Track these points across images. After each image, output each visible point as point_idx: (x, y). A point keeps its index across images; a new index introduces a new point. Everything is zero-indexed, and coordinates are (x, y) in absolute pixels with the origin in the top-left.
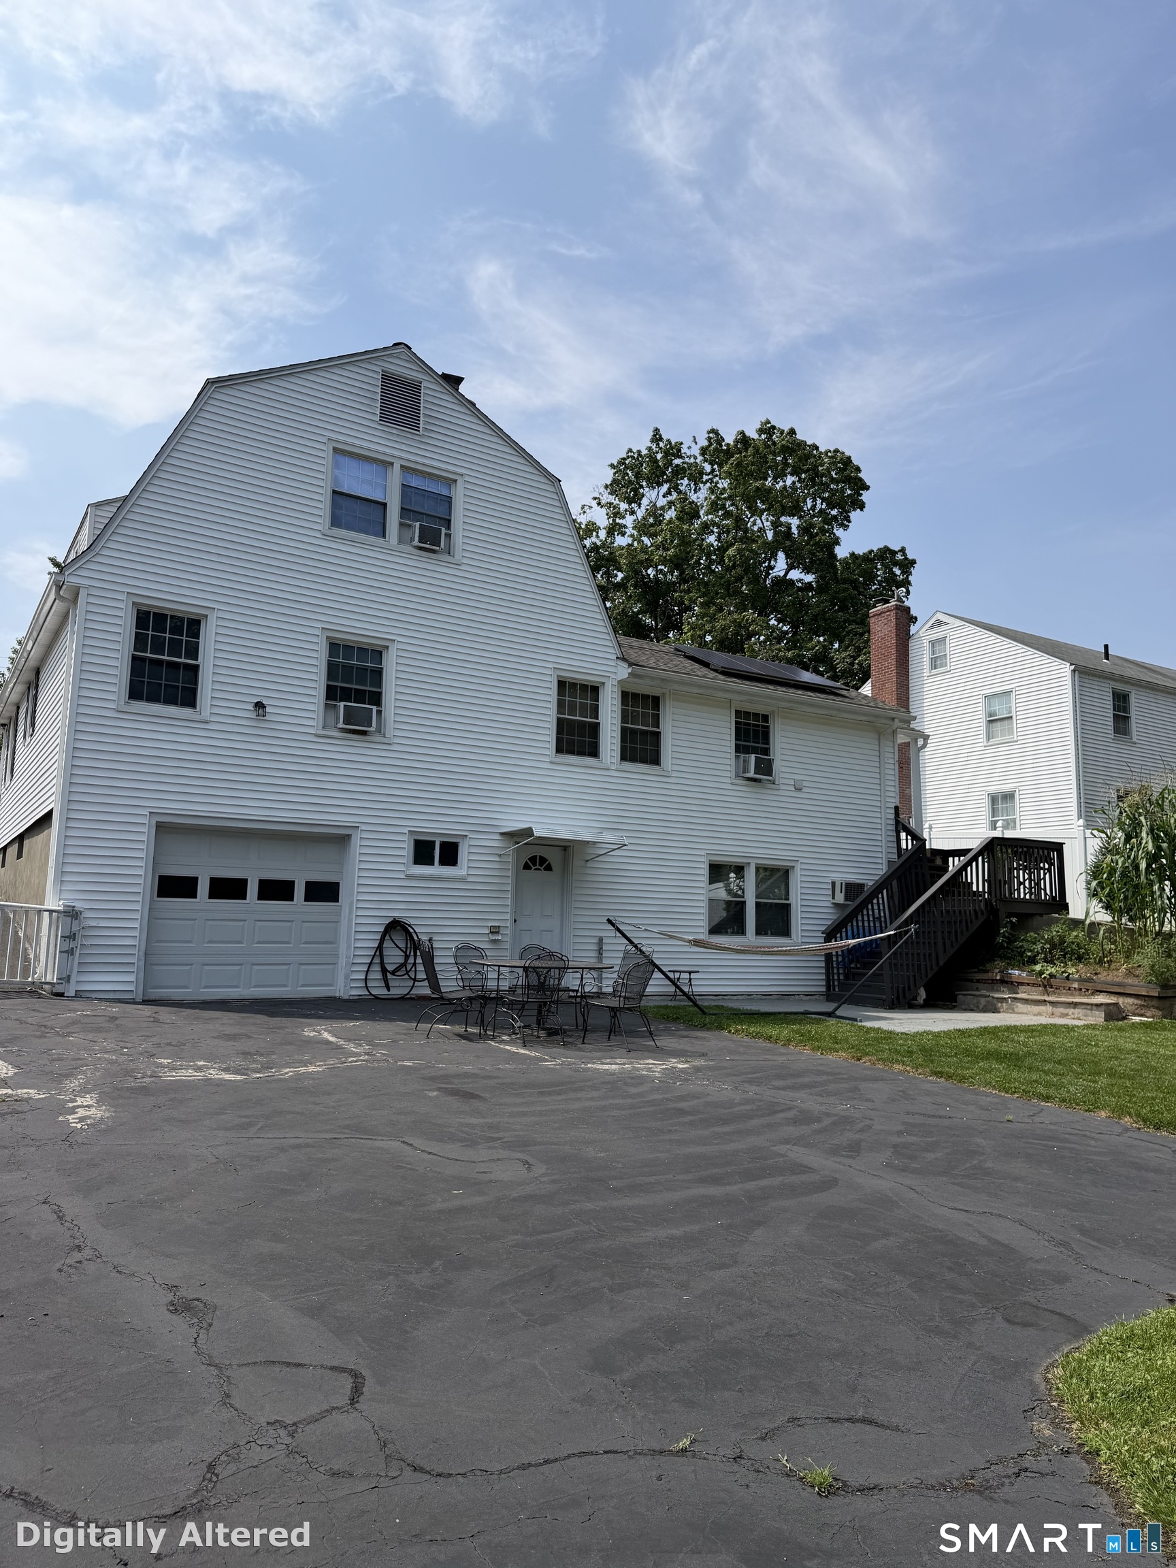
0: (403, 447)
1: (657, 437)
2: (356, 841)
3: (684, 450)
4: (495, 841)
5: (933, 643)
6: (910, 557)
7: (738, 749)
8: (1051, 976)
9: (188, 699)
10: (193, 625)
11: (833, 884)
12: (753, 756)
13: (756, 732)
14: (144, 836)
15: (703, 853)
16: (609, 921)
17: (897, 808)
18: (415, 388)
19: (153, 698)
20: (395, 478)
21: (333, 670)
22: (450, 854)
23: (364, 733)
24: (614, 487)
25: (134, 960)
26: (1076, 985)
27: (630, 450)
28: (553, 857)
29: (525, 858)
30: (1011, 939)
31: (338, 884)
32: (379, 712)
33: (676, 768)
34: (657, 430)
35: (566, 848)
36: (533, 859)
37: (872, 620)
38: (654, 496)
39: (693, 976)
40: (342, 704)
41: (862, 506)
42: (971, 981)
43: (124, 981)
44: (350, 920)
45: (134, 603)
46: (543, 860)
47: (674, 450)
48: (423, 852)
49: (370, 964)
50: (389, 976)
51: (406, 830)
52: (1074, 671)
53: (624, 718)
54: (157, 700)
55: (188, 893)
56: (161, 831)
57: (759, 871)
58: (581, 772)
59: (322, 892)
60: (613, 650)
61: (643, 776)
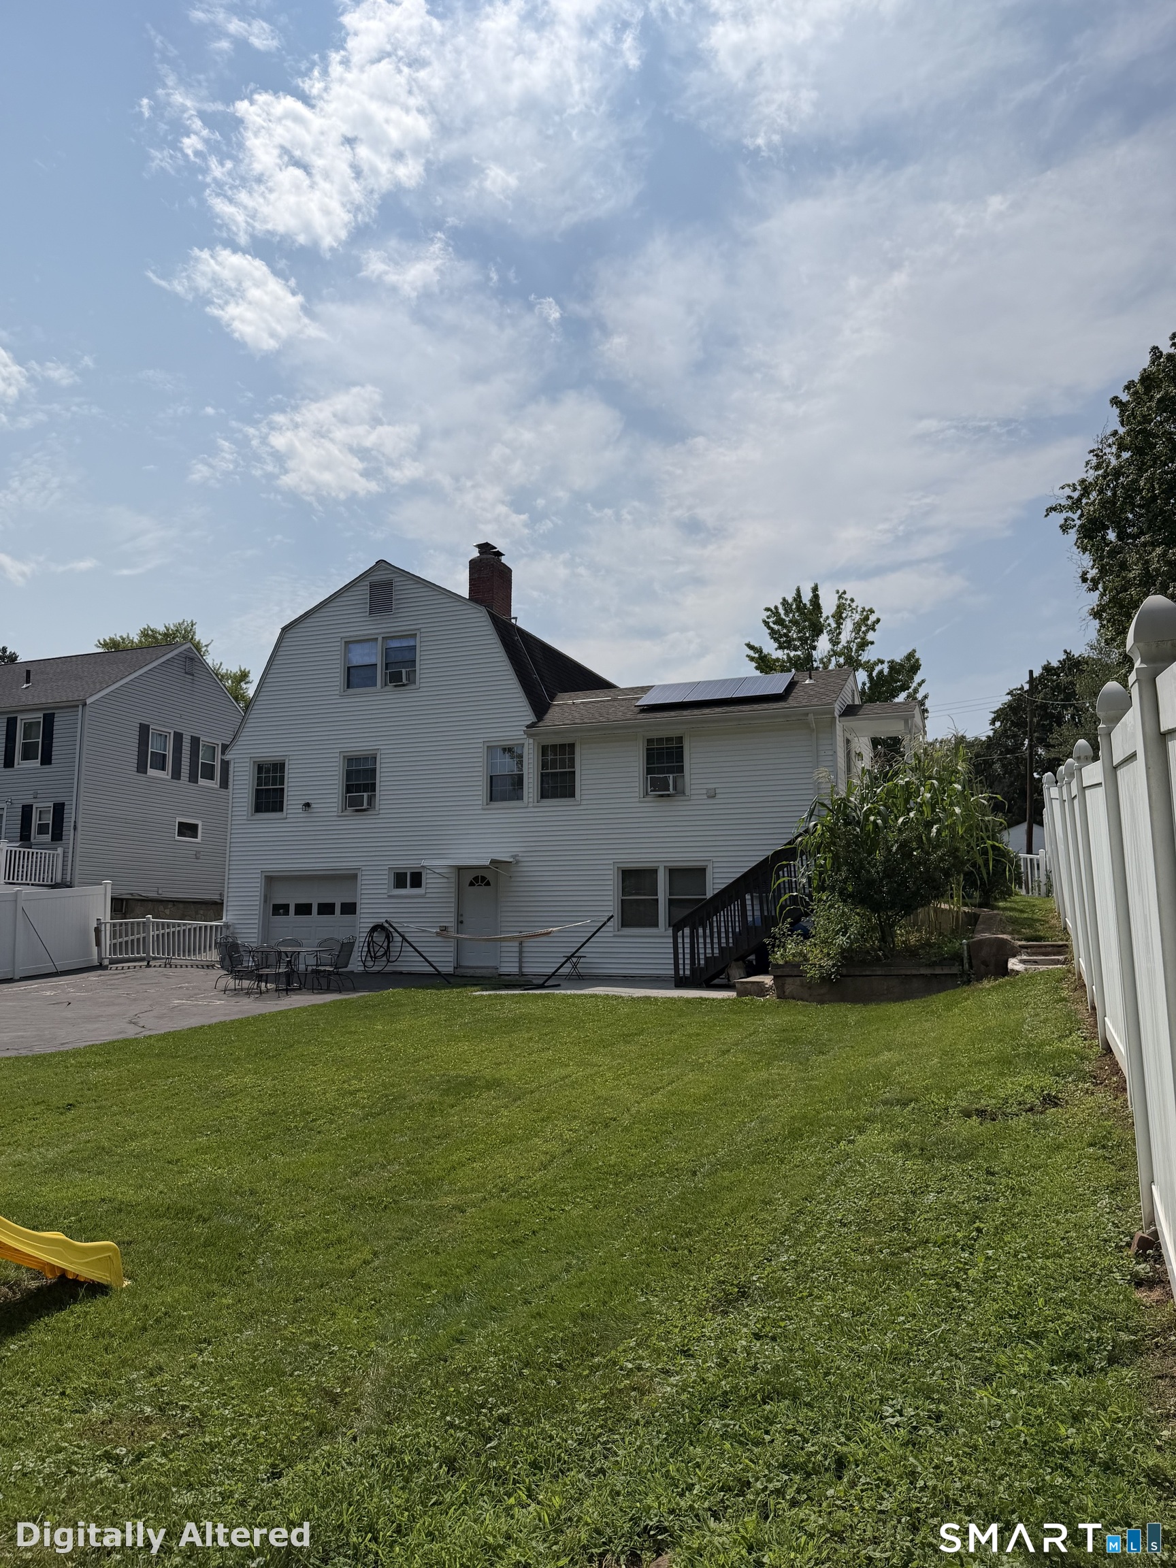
0: (383, 625)
2: (360, 877)
4: (444, 869)
7: (649, 771)
9: (280, 807)
10: (281, 766)
13: (669, 754)
14: (259, 884)
15: (611, 862)
18: (391, 583)
19: (265, 810)
20: (378, 647)
21: (349, 774)
22: (417, 880)
23: (363, 810)
28: (486, 875)
29: (465, 882)
31: (355, 904)
32: (373, 796)
33: (589, 796)
36: (476, 879)
40: (351, 795)
44: (358, 925)
45: (256, 762)
46: (483, 878)
51: (388, 867)
53: (544, 766)
54: (267, 810)
55: (287, 913)
56: (271, 880)
57: (673, 872)
58: (506, 813)
59: (349, 908)
60: (530, 718)
61: (556, 808)
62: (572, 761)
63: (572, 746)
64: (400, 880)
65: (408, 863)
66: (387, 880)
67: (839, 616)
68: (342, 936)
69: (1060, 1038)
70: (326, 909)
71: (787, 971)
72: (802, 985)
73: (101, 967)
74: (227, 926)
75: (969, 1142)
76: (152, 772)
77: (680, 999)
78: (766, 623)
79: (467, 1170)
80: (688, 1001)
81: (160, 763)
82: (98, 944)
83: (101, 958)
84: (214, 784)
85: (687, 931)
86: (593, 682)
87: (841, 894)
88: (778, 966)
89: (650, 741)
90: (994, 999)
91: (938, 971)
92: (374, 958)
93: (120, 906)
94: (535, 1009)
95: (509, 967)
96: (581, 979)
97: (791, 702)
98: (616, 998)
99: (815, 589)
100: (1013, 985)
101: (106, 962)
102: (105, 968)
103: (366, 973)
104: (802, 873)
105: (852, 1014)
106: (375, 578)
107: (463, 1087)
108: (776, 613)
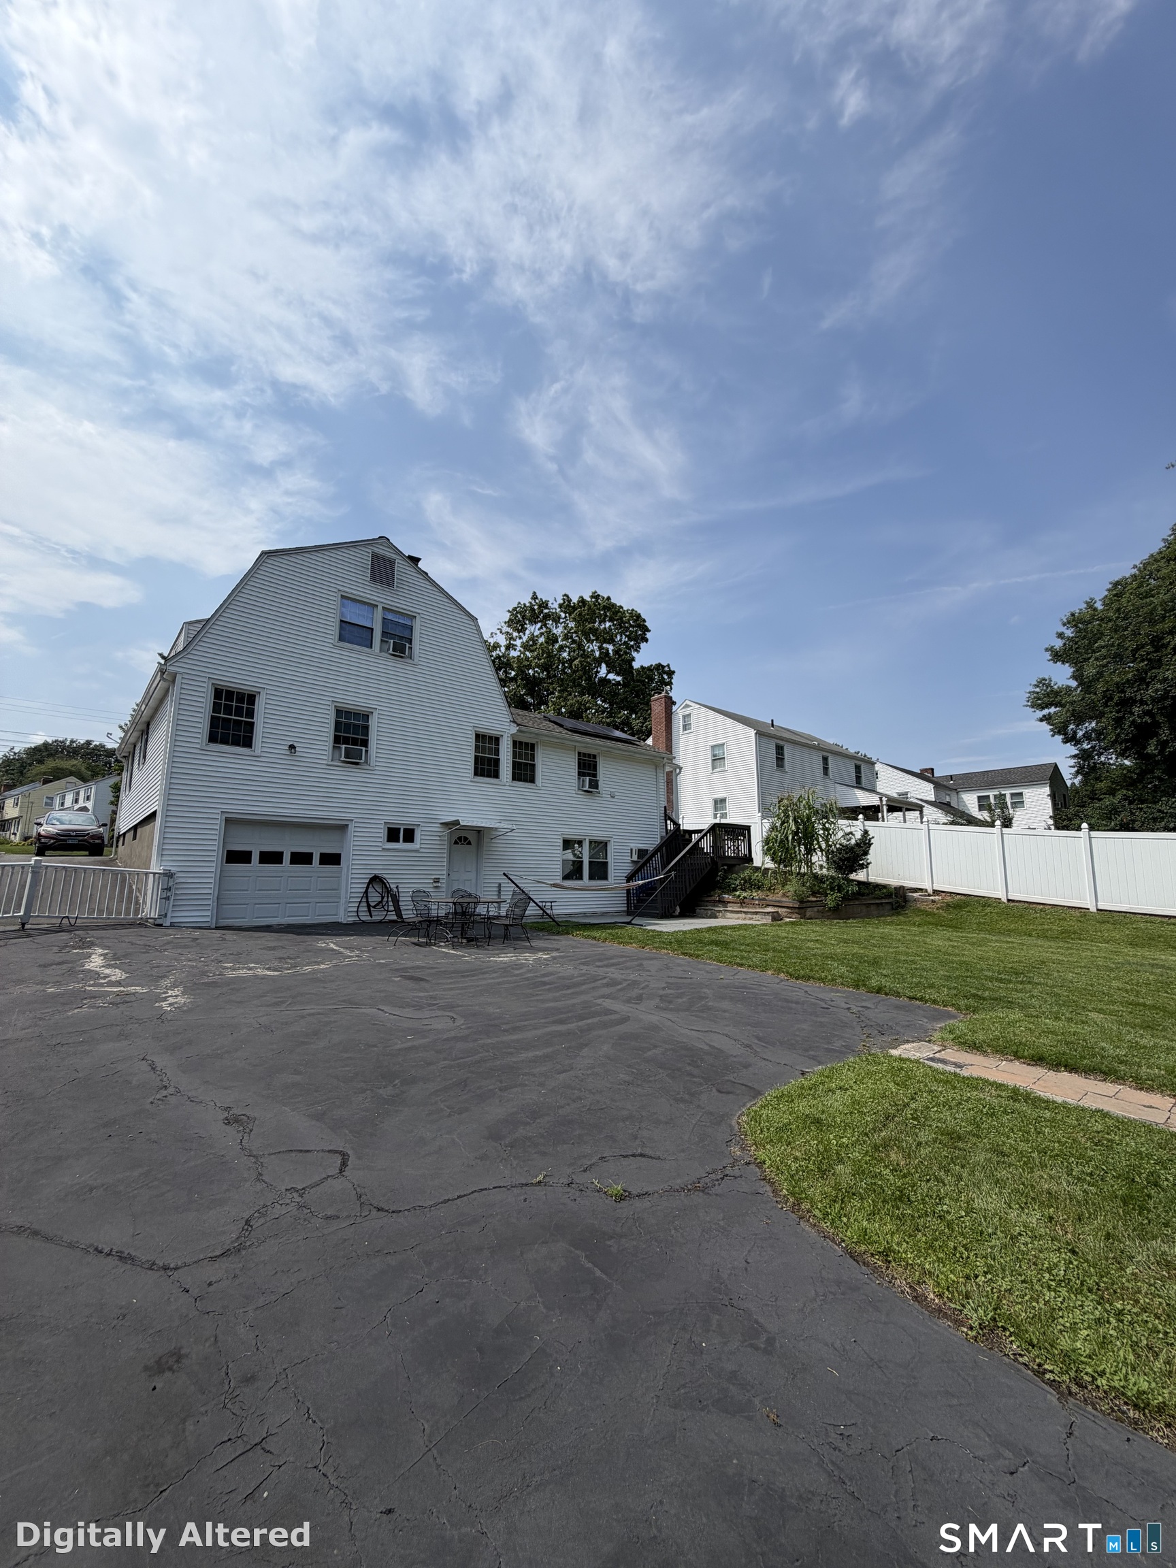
0: (384, 596)
1: (535, 597)
2: (351, 828)
3: (550, 605)
4: (436, 828)
5: (684, 717)
6: (672, 669)
7: (580, 774)
8: (745, 898)
9: (248, 743)
10: (252, 699)
11: (632, 850)
12: (588, 778)
13: (589, 765)
14: (218, 826)
15: (559, 833)
16: (504, 874)
17: (665, 807)
18: (393, 562)
19: (224, 741)
20: (379, 614)
21: (338, 726)
22: (409, 836)
23: (357, 764)
24: (510, 623)
25: (210, 902)
26: (757, 902)
27: (519, 603)
28: (472, 837)
29: (455, 838)
30: (725, 878)
31: (339, 855)
32: (367, 751)
33: (544, 784)
34: (535, 593)
35: (479, 832)
36: (460, 838)
37: (653, 703)
38: (533, 629)
39: (553, 904)
40: (344, 746)
41: (647, 641)
42: (704, 901)
43: (204, 915)
44: (348, 876)
45: (213, 684)
46: (466, 839)
47: (544, 605)
48: (393, 835)
49: (360, 902)
50: (372, 909)
51: (382, 822)
52: (756, 734)
53: (514, 754)
54: (229, 743)
55: (247, 861)
56: (228, 823)
57: (591, 843)
58: (486, 785)
59: (332, 859)
60: (510, 718)
61: (523, 789)
62: (534, 756)
63: (533, 747)
65: (402, 820)
66: (383, 834)
92: (370, 908)
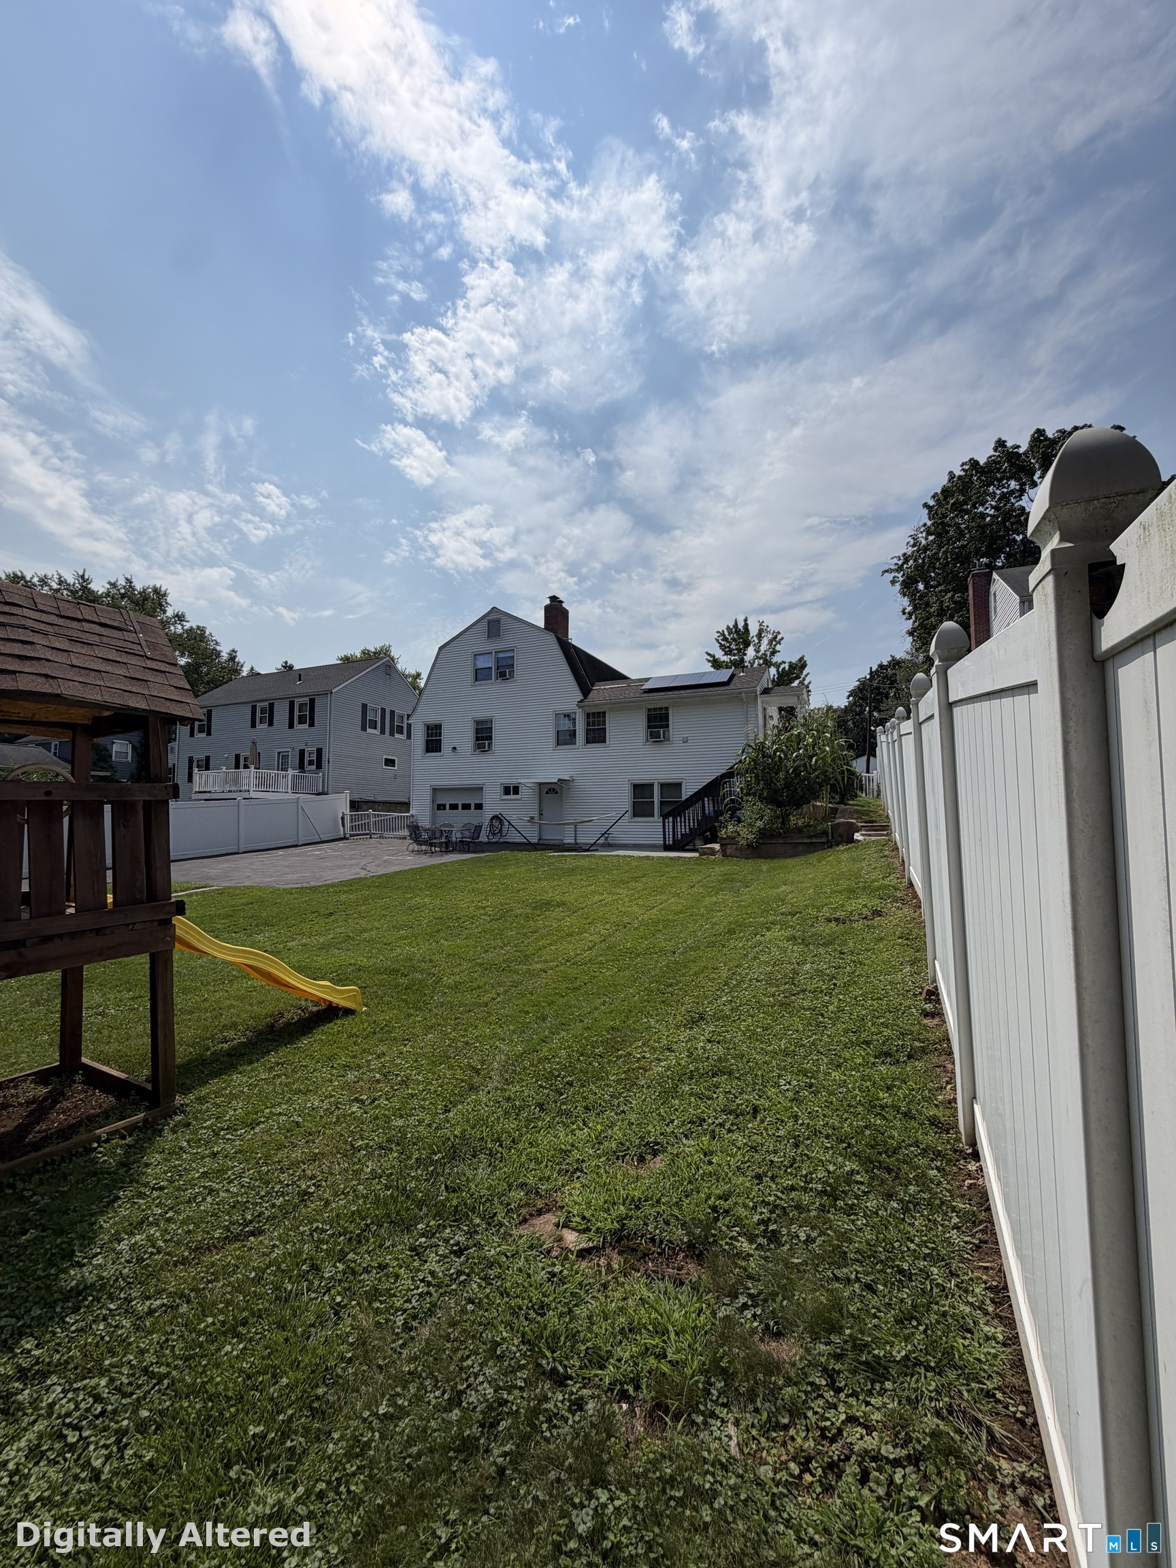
0: (495, 644)
2: (485, 789)
4: (534, 786)
7: (649, 727)
9: (440, 749)
10: (439, 727)
12: (660, 730)
13: (660, 717)
14: (430, 792)
15: (629, 781)
20: (493, 657)
21: (477, 731)
22: (516, 790)
23: (486, 751)
28: (555, 788)
29: (542, 791)
31: (481, 804)
32: (491, 743)
33: (614, 742)
35: (560, 784)
36: (550, 790)
40: (479, 742)
44: (485, 816)
45: (425, 724)
51: (500, 783)
53: (588, 724)
54: (433, 751)
55: (445, 809)
56: (435, 791)
57: (663, 786)
58: (566, 752)
59: (479, 807)
60: (581, 697)
61: (595, 748)
62: (604, 721)
63: (604, 713)
64: (507, 790)
65: (511, 781)
66: (500, 790)
67: (760, 636)
68: (476, 822)
69: (883, 879)
70: (466, 807)
71: (728, 841)
72: (736, 849)
73: (345, 838)
74: (412, 816)
75: (830, 936)
76: (369, 730)
77: (666, 857)
78: (718, 641)
79: (547, 949)
80: (671, 858)
81: (373, 725)
82: (343, 826)
83: (345, 834)
84: (403, 737)
85: (671, 819)
86: (615, 676)
87: (760, 797)
88: (722, 839)
89: (649, 710)
90: (845, 856)
91: (814, 840)
92: (494, 834)
93: (354, 805)
94: (583, 863)
95: (569, 840)
96: (609, 846)
97: (732, 686)
98: (630, 857)
99: (746, 620)
100: (857, 848)
101: (348, 836)
102: (348, 839)
103: (489, 843)
104: (738, 785)
105: (765, 865)
106: (489, 618)
107: (545, 906)
108: (723, 634)
